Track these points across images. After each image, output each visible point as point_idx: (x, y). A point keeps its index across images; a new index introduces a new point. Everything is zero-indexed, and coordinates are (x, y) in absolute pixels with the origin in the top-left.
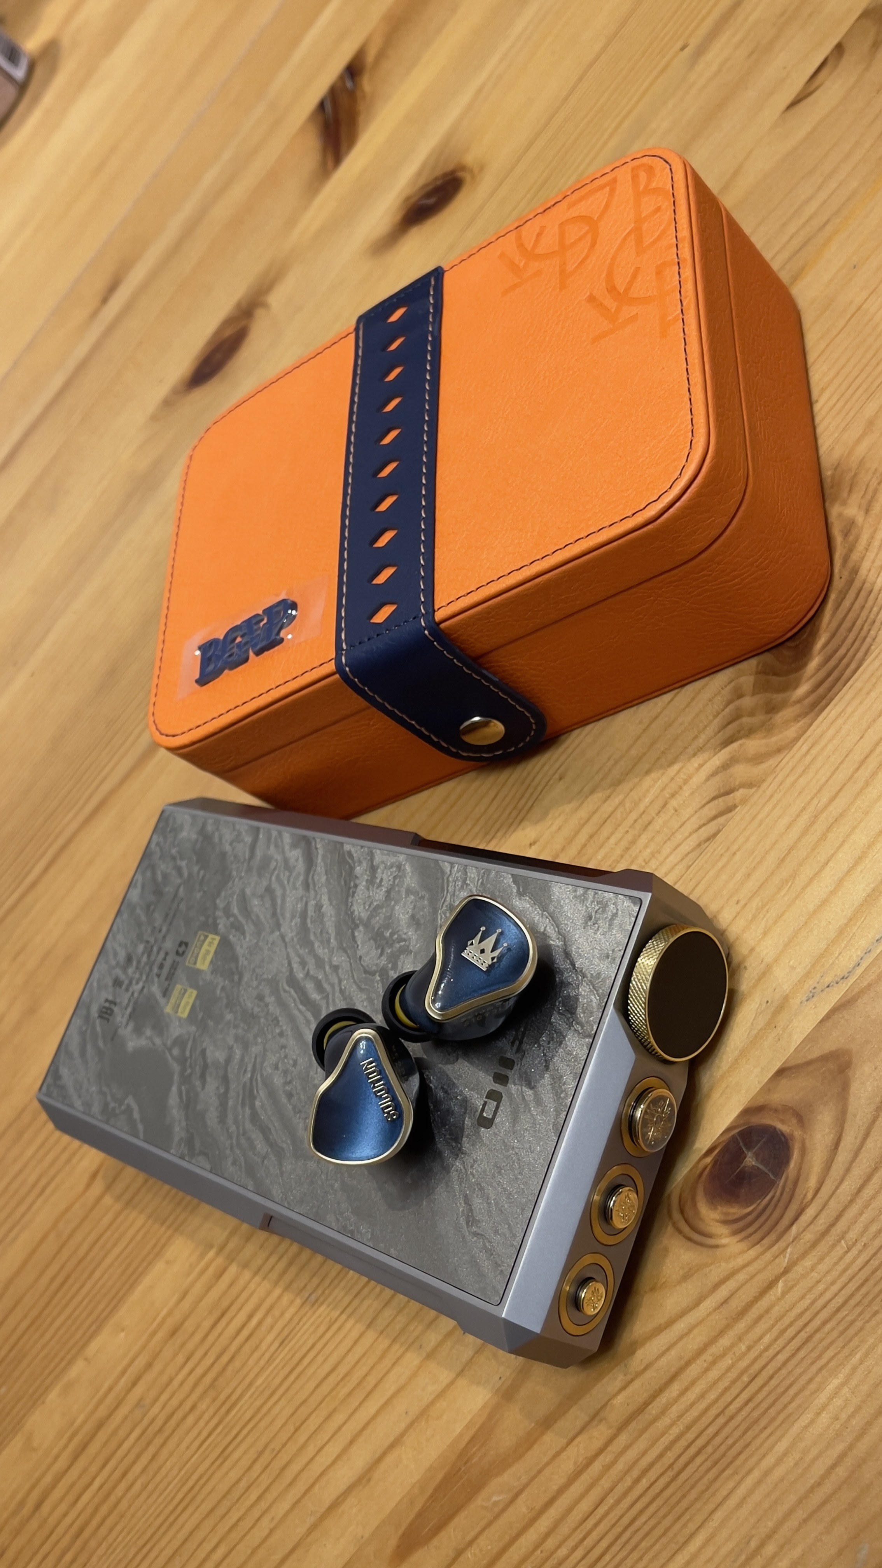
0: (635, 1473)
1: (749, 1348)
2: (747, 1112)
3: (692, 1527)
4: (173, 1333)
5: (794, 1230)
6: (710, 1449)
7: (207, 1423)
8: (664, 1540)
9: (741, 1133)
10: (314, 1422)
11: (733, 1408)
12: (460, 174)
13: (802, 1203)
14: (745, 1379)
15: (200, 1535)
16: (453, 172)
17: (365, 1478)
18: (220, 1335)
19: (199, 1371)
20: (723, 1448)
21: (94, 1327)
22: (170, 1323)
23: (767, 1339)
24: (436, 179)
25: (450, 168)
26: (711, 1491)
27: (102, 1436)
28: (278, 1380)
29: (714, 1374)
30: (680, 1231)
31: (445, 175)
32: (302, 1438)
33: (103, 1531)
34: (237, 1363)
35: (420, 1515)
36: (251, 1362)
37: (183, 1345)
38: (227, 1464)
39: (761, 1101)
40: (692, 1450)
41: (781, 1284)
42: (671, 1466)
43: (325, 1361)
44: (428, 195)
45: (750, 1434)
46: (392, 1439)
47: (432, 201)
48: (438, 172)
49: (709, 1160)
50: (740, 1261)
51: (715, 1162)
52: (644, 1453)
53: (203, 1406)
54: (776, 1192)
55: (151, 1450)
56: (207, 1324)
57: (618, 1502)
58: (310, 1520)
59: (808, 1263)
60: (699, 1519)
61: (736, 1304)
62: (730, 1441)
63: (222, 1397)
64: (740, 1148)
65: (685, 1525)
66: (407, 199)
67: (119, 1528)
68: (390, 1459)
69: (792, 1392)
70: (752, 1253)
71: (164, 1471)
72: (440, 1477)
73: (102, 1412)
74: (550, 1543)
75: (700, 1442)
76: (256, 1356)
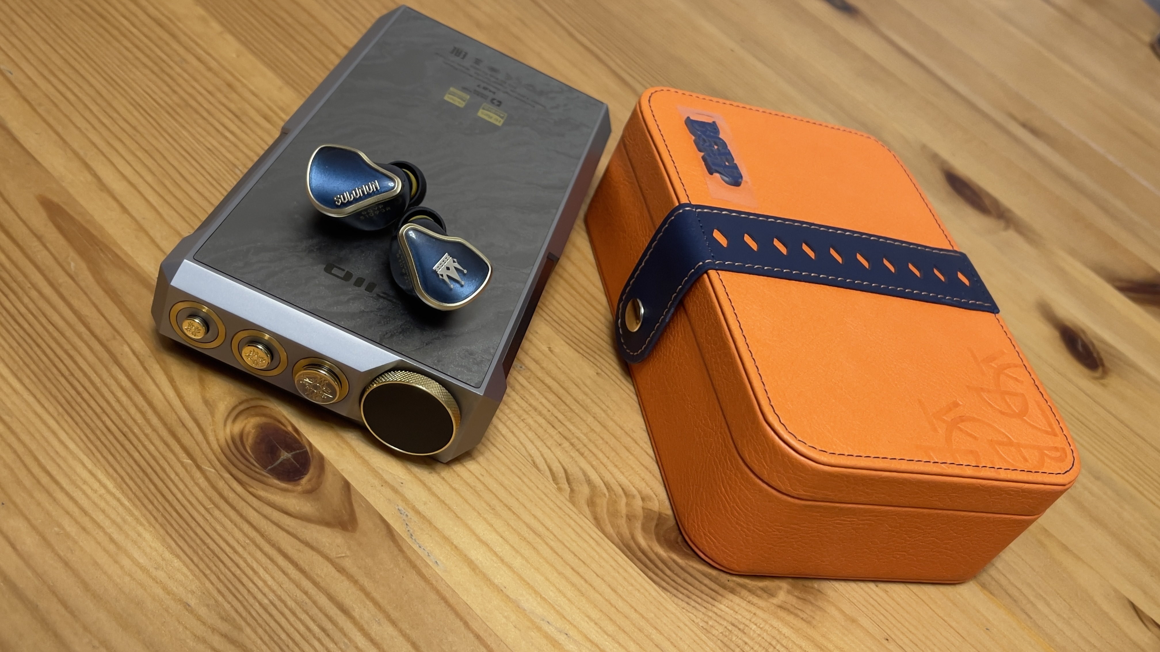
0: (72, 352)
1: (146, 435)
2: (321, 458)
3: (26, 381)
4: (230, 85)
5: (227, 475)
6: (79, 399)
7: (161, 98)
8: (21, 363)
9: (306, 452)
10: (149, 162)
11: (105, 418)
12: (1100, 369)
13: (247, 484)
14: (125, 429)
15: (86, 87)
16: (1103, 365)
17: (103, 187)
18: (222, 113)
19: (200, 98)
20: (78, 408)
21: (243, 39)
22: (237, 84)
23: (151, 448)
24: (1098, 353)
25: (1107, 363)
26: (49, 397)
27: (166, 36)
28: (184, 144)
29: (133, 411)
30: (241, 403)
31: (1101, 360)
32: (139, 154)
33: (101, 31)
34: (201, 121)
35: (71, 218)
36: (199, 130)
37: (220, 90)
38: (131, 108)
39: (328, 469)
40: (80, 389)
41: (189, 461)
42: (72, 374)
43: (191, 174)
44: (1085, 346)
45: (84, 426)
46: (127, 207)
47: (1080, 348)
48: (1103, 355)
49: (290, 429)
50: (212, 438)
51: (287, 433)
52: (85, 359)
53: (175, 98)
54: (258, 468)
55: (150, 64)
56: (232, 106)
57: (54, 338)
58: (81, 153)
59: (202, 481)
60: (31, 387)
61: (180, 432)
62: (82, 414)
63: (178, 110)
64: (295, 450)
65: (29, 377)
66: (1084, 332)
67: (101, 40)
68: (115, 205)
69: (110, 458)
70: (215, 446)
71: (134, 70)
72: (95, 233)
73: (183, 38)
74: (34, 294)
75: (86, 395)
76: (204, 133)
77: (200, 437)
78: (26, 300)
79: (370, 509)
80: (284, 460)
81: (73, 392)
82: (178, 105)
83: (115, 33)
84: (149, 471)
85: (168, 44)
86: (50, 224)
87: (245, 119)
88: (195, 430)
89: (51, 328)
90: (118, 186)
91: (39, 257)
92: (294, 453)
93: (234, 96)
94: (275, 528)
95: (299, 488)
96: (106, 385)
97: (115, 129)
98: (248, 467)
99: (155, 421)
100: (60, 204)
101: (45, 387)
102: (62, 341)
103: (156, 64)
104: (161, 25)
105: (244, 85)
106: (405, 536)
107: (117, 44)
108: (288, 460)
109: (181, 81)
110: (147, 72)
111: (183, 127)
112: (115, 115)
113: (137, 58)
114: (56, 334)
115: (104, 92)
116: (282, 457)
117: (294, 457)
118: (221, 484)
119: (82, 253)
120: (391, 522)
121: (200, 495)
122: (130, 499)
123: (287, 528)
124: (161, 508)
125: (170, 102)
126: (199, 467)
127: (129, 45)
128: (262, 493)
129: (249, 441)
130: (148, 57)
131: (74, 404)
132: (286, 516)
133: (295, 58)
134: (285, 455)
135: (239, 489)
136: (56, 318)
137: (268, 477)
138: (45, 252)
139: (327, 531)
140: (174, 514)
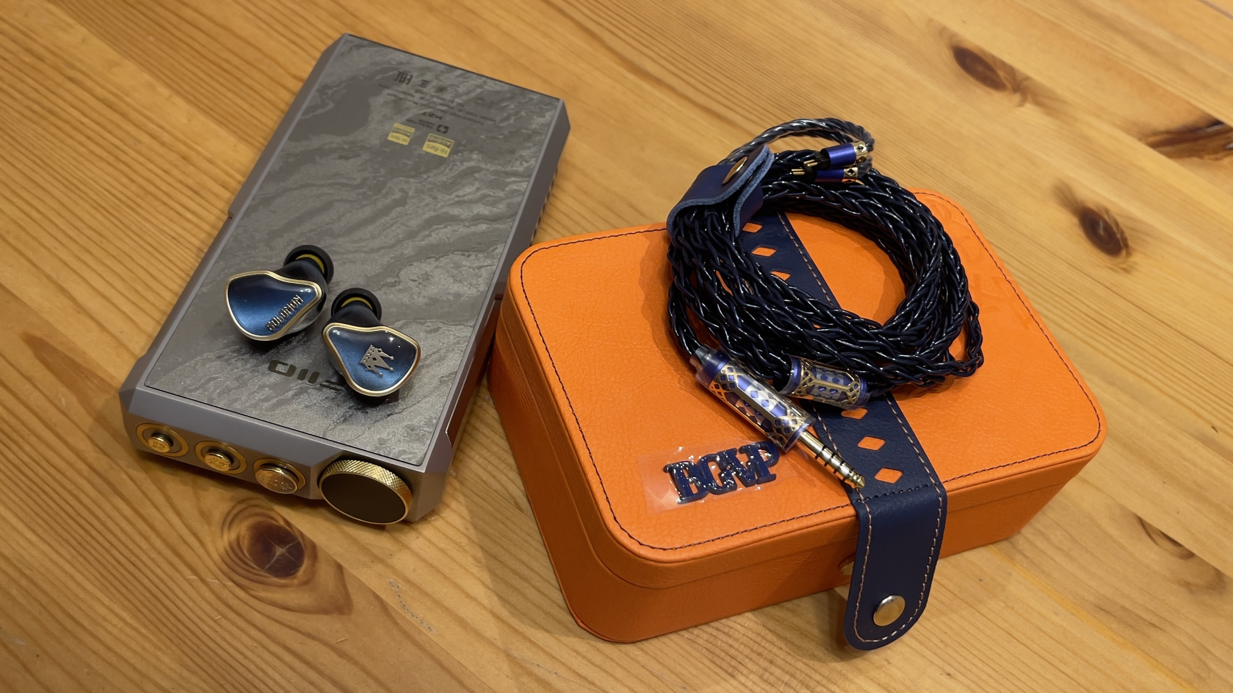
2: (314, 546)
4: (185, 158)
5: (230, 584)
6: (89, 539)
7: (122, 193)
9: (299, 543)
10: (119, 269)
12: (1124, 252)
13: (249, 588)
16: (1127, 246)
19: (158, 181)
21: (192, 98)
22: (192, 154)
24: (1122, 233)
25: (1130, 243)
29: (137, 538)
30: (233, 507)
31: (1125, 240)
35: (55, 350)
39: (321, 555)
41: (194, 577)
44: (1108, 229)
46: (105, 324)
47: (1101, 232)
50: (212, 549)
51: (280, 528)
53: (134, 188)
54: (257, 570)
55: (105, 155)
58: (54, 275)
59: (208, 594)
64: (288, 543)
66: (1107, 211)
68: (92, 325)
70: (216, 557)
77: (201, 551)
78: (27, 448)
79: (363, 587)
80: (279, 556)
81: (82, 532)
82: (137, 195)
83: (67, 128)
84: (160, 595)
85: (118, 126)
86: (37, 362)
87: (203, 192)
88: (196, 545)
89: (52, 471)
90: (94, 304)
91: (32, 399)
92: (288, 546)
93: (191, 169)
94: (278, 626)
95: (296, 581)
96: (109, 517)
97: (82, 240)
98: (246, 570)
99: (158, 543)
100: (44, 338)
101: (56, 532)
102: (65, 482)
103: (110, 153)
104: (110, 106)
105: (199, 153)
106: (397, 607)
107: (69, 141)
108: (283, 555)
109: (137, 167)
110: (103, 165)
111: (146, 219)
112: (80, 224)
113: (92, 152)
114: (59, 476)
115: (65, 200)
116: (277, 554)
117: (289, 551)
118: (225, 594)
119: (70, 385)
120: (383, 597)
121: (207, 608)
122: (146, 627)
123: (289, 623)
124: (175, 630)
125: (129, 194)
126: (203, 580)
127: (83, 139)
128: (262, 594)
129: (245, 544)
130: (102, 147)
131: (85, 544)
132: (286, 612)
133: (246, 106)
134: (280, 551)
135: (241, 594)
136: (56, 460)
137: (267, 577)
138: (37, 393)
139: (325, 618)
140: (187, 632)
